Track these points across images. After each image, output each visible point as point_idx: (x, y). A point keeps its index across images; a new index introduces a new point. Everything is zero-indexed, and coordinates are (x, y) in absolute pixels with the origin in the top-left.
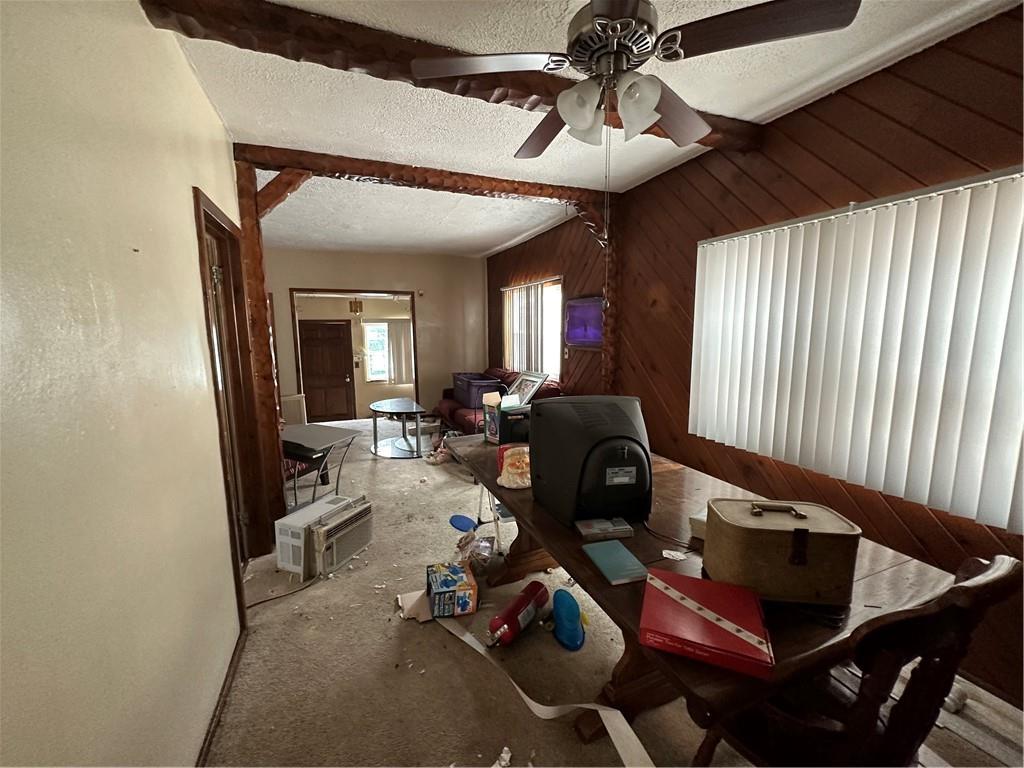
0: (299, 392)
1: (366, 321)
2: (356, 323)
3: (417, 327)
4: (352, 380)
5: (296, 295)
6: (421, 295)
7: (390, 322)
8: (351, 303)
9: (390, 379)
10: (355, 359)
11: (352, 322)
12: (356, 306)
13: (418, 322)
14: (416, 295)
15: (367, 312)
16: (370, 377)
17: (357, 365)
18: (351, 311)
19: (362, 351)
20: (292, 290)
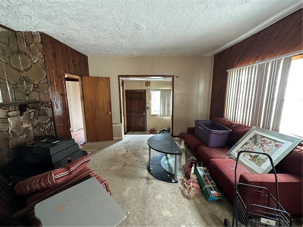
0: (121, 122)
1: (152, 90)
2: (148, 91)
3: (175, 93)
4: (146, 114)
5: (121, 79)
6: (178, 77)
7: (161, 90)
8: (146, 82)
9: (160, 115)
10: (147, 106)
11: (147, 91)
12: (148, 83)
13: (175, 91)
14: (175, 77)
15: (152, 86)
16: (153, 113)
17: (148, 109)
18: (146, 86)
19: (150, 102)
20: (119, 76)
